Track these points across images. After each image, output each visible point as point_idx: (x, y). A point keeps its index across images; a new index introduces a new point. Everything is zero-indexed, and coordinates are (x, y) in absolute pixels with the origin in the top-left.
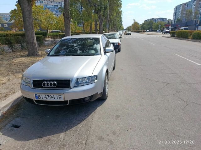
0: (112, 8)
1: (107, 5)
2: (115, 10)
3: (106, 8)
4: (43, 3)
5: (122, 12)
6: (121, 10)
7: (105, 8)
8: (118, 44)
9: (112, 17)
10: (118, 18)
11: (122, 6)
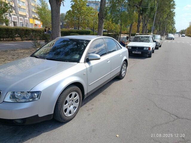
0: (162, 10)
1: (154, 6)
2: (165, 11)
3: (154, 9)
4: (98, 5)
5: (175, 14)
6: (174, 11)
7: (152, 9)
8: (147, 49)
9: (161, 19)
10: (169, 21)
11: (175, 7)
